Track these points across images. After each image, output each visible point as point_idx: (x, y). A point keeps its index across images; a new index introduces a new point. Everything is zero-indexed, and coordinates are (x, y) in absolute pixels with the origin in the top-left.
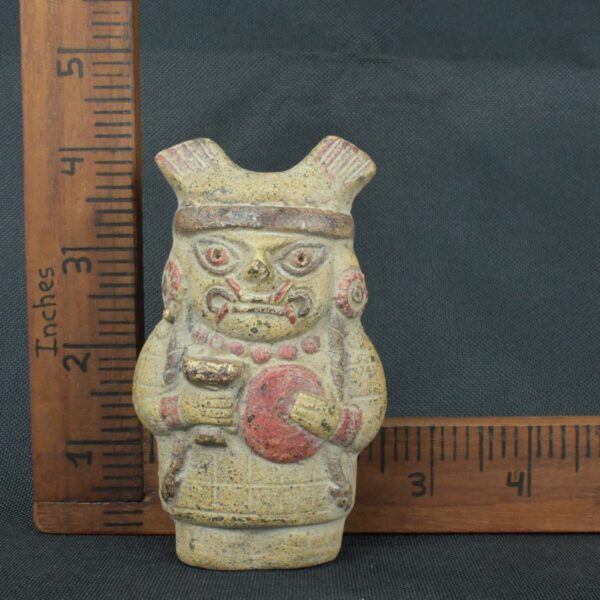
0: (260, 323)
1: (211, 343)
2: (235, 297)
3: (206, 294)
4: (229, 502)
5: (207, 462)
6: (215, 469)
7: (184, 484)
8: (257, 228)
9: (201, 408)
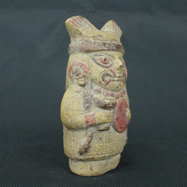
0: (119, 85)
1: (103, 93)
2: (114, 76)
4: (108, 150)
5: (101, 137)
6: (104, 139)
7: (92, 147)
8: (116, 51)
9: (107, 117)
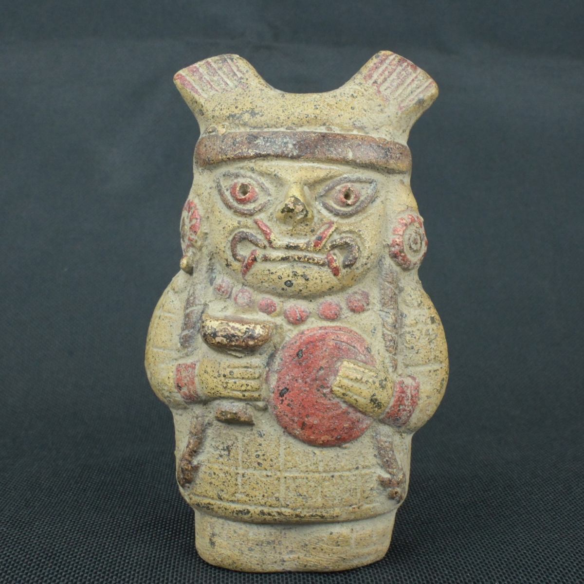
0: (295, 274)
1: (235, 299)
2: (266, 243)
3: (231, 238)
4: (257, 493)
5: (230, 443)
6: (240, 452)
7: (203, 469)
8: (293, 158)
9: (223, 378)
